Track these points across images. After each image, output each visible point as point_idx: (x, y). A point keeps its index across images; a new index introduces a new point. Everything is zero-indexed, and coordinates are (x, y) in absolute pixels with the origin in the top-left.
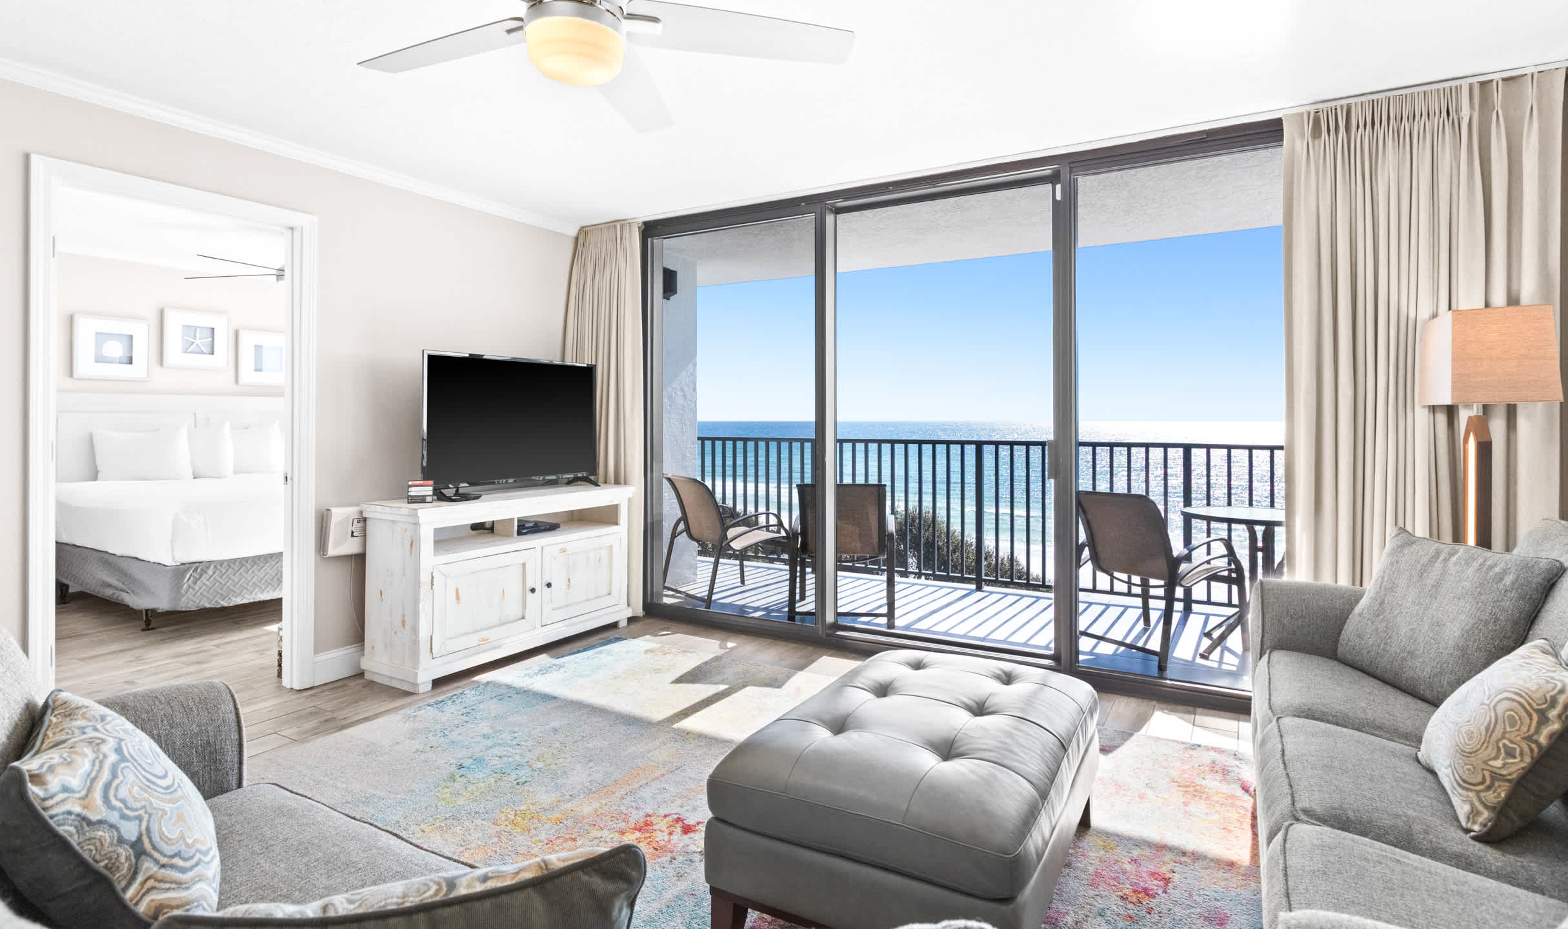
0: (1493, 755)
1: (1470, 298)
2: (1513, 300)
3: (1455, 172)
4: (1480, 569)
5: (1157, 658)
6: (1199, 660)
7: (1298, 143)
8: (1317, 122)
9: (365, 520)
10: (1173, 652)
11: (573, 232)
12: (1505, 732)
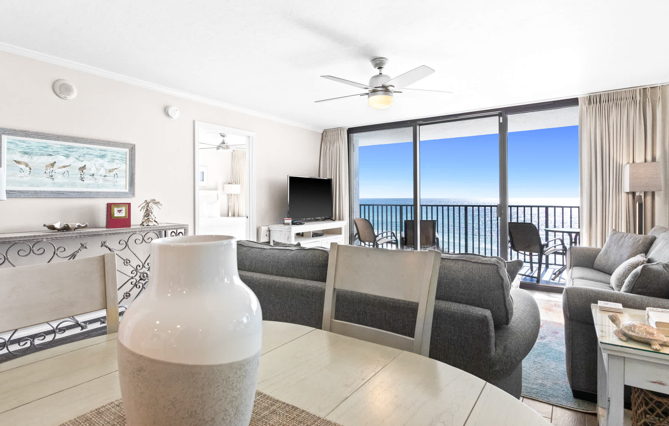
0: (624, 278)
1: (639, 159)
2: (654, 159)
3: (635, 117)
4: (633, 239)
5: (536, 279)
6: (551, 281)
7: (584, 106)
8: (590, 99)
9: (270, 231)
10: (542, 278)
11: (322, 132)
12: (627, 273)
